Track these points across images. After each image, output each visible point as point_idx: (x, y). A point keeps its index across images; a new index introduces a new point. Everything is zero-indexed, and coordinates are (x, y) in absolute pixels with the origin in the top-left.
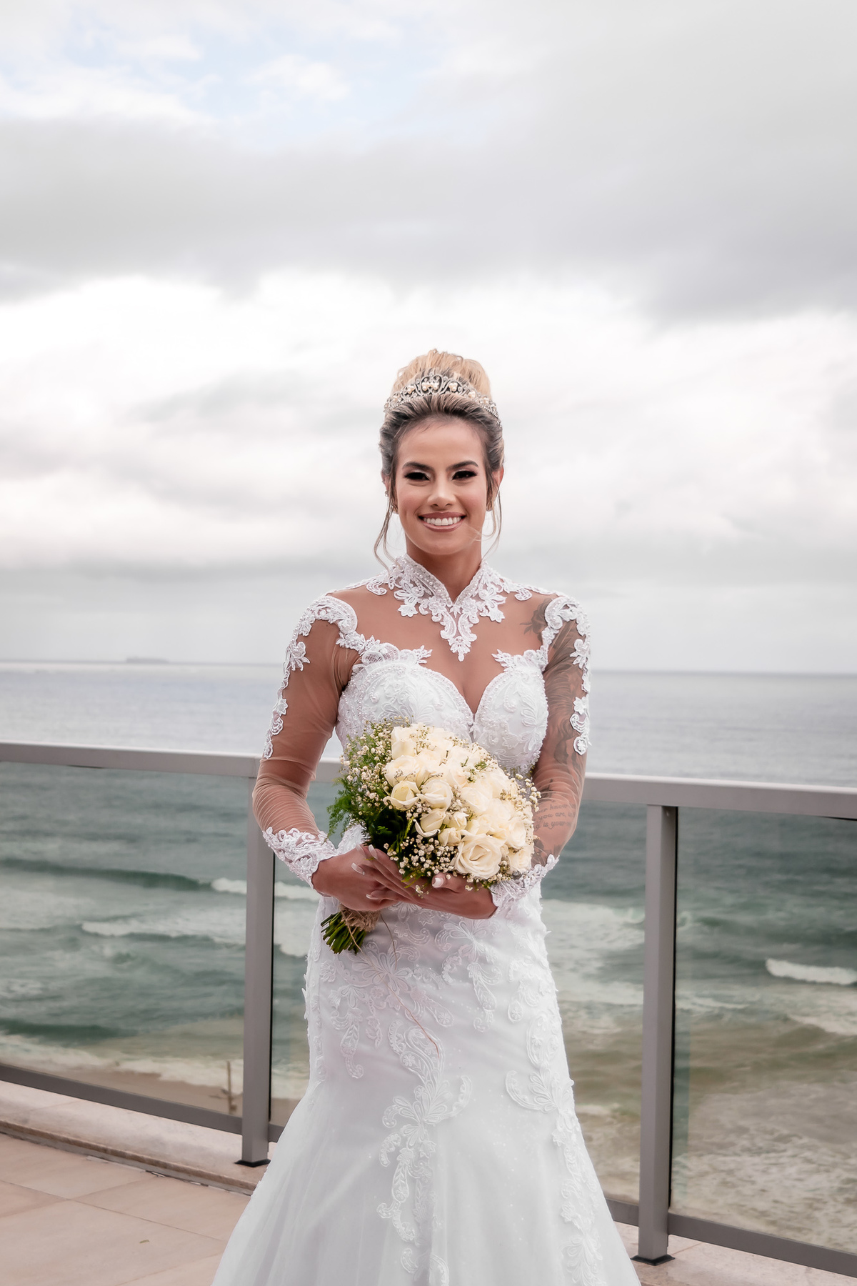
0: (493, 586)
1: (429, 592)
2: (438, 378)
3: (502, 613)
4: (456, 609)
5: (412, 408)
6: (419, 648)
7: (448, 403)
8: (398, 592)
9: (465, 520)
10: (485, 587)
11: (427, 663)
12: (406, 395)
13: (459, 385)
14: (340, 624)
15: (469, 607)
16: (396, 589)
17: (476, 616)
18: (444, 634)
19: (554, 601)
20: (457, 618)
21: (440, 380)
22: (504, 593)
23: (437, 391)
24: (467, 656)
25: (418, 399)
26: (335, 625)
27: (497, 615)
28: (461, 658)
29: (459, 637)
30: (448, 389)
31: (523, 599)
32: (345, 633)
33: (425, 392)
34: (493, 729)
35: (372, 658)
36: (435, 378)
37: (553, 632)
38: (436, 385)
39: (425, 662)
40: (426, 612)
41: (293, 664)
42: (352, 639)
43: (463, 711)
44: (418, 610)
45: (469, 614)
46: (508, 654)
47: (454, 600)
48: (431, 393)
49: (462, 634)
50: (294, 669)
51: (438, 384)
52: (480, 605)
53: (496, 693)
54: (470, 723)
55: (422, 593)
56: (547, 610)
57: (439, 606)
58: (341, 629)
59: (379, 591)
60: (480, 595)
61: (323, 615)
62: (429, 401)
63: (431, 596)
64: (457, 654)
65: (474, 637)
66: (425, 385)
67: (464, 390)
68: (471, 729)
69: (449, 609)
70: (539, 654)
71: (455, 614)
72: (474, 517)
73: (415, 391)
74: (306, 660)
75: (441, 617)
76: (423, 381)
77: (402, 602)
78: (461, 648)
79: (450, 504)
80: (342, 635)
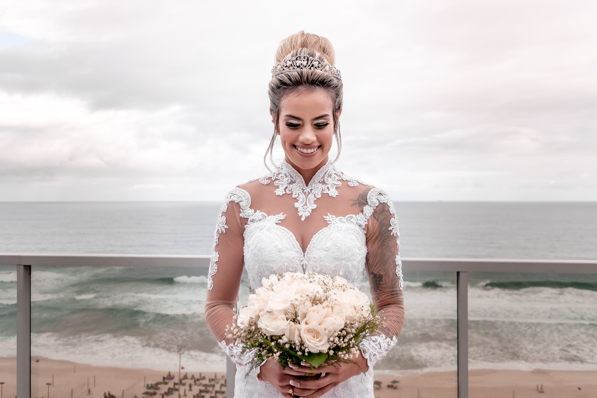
0: (335, 176)
1: (294, 181)
2: (306, 58)
3: (337, 192)
4: (308, 190)
5: (290, 79)
6: (279, 214)
7: (313, 78)
8: (276, 182)
9: (320, 149)
10: (330, 176)
11: (281, 223)
12: (286, 67)
13: (319, 63)
14: (241, 203)
15: (317, 189)
16: (276, 179)
17: (320, 194)
18: (296, 205)
19: (372, 190)
20: (307, 196)
21: (308, 60)
22: (342, 180)
23: (306, 66)
24: (307, 218)
25: (294, 73)
26: (238, 203)
27: (333, 192)
28: (303, 219)
29: (305, 207)
30: (313, 66)
31: (353, 186)
32: (243, 209)
33: (298, 67)
34: (316, 262)
35: (253, 221)
36: (304, 58)
37: (372, 208)
38: (305, 63)
39: (280, 222)
40: (290, 192)
41: (220, 229)
42: (247, 212)
43: (297, 252)
44: (285, 191)
45: (316, 192)
46: (334, 216)
47: (307, 185)
48: (302, 68)
49: (308, 205)
50: (220, 232)
51: (306, 62)
52: (324, 187)
53: (321, 240)
54: (302, 259)
55: (290, 181)
56: (368, 195)
57: (297, 189)
58: (241, 206)
59: (266, 182)
60: (325, 181)
61: (233, 199)
62: (301, 75)
63: (294, 183)
64: (301, 216)
65: (315, 206)
66: (298, 63)
67: (322, 66)
68: (302, 263)
69: (303, 190)
70: (357, 217)
71: (307, 193)
72: (326, 147)
73: (291, 65)
74: (226, 227)
75: (298, 195)
76: (297, 59)
77: (278, 187)
78: (304, 214)
79: (312, 142)
80: (242, 211)
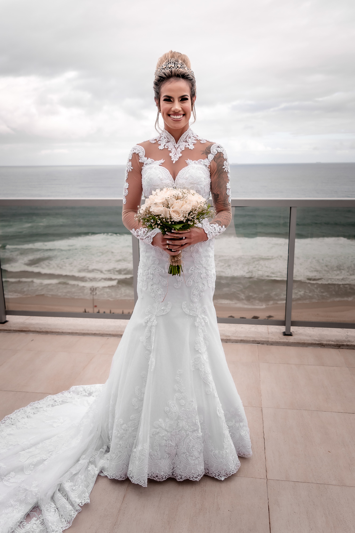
0: (193, 137)
1: (169, 140)
2: (174, 63)
3: (194, 147)
4: (177, 146)
5: (165, 75)
6: (161, 160)
7: (178, 73)
8: (159, 142)
9: (184, 117)
10: (190, 138)
11: (162, 165)
12: (163, 69)
13: (181, 65)
14: (139, 154)
15: (182, 145)
16: (159, 140)
17: (184, 148)
18: (170, 154)
19: (214, 145)
20: (176, 149)
21: (175, 64)
22: (197, 140)
23: (174, 68)
24: (176, 162)
25: (167, 71)
26: (138, 154)
27: (191, 147)
28: (174, 162)
29: (175, 155)
30: (178, 67)
31: (203, 143)
32: (141, 157)
33: (170, 68)
34: (180, 185)
35: (146, 164)
36: (173, 63)
37: (213, 155)
38: (173, 65)
39: (161, 164)
40: (167, 147)
41: (128, 169)
42: (143, 159)
43: (170, 180)
44: (164, 147)
45: (182, 147)
46: (191, 160)
47: (177, 143)
48: (172, 69)
49: (177, 154)
50: (129, 171)
51: (174, 65)
52: (187, 144)
53: (184, 174)
54: (173, 184)
55: (167, 141)
56: (211, 148)
57: (171, 146)
58: (140, 156)
59: (153, 142)
60: (187, 140)
61: (135, 151)
62: (171, 72)
63: (169, 142)
64: (173, 161)
65: (181, 155)
66: (170, 65)
67: (183, 67)
68: (173, 186)
69: (174, 146)
70: (205, 161)
71: (177, 148)
72: (188, 115)
73: (166, 68)
74: (132, 168)
75: (171, 149)
76: (169, 64)
77: (160, 145)
78: (175, 159)
79: (180, 111)
80: (140, 158)
